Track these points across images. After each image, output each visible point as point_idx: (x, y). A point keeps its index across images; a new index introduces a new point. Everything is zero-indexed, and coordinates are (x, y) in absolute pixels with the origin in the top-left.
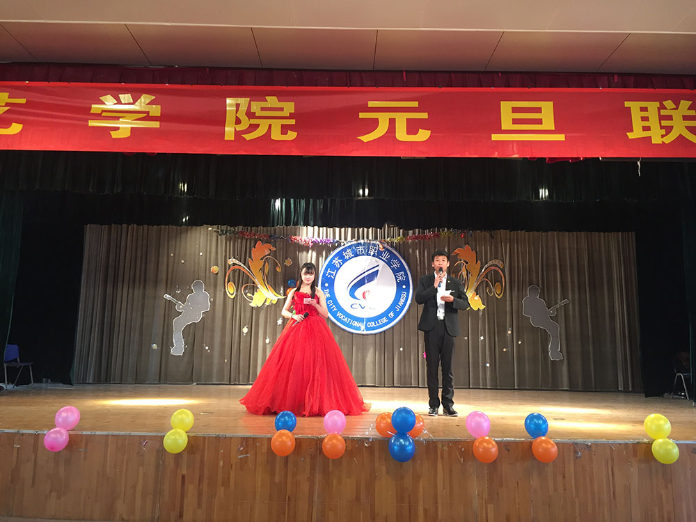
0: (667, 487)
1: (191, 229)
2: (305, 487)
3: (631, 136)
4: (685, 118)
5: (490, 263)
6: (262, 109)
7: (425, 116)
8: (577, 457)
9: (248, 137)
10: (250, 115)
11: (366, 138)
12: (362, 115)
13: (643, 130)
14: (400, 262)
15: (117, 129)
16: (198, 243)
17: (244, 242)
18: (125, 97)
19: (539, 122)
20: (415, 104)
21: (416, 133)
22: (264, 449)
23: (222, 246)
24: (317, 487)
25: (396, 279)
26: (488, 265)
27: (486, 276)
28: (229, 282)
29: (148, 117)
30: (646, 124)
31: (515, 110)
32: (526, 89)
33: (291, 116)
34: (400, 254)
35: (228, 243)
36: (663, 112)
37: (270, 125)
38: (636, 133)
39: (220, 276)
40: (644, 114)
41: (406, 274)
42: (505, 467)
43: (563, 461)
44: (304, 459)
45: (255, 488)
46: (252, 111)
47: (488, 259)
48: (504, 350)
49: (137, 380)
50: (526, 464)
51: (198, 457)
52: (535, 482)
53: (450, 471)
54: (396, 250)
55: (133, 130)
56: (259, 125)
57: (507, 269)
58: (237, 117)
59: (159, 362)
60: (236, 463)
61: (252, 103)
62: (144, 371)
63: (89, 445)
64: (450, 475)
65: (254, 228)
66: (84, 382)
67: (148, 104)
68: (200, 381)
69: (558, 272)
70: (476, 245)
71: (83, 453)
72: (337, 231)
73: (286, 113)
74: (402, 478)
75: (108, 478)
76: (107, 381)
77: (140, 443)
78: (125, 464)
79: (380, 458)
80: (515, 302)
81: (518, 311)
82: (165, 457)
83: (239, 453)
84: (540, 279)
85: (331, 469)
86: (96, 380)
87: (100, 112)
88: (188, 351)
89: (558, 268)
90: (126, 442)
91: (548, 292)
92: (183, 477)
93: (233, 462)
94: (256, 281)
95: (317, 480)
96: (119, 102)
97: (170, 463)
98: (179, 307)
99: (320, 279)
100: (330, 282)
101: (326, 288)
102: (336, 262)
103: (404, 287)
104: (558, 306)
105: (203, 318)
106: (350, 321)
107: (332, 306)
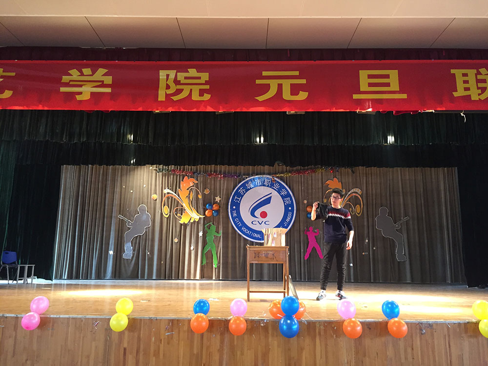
1: (137, 168)
2: (216, 357)
3: (456, 94)
5: (352, 191)
6: (186, 78)
7: (304, 81)
8: (422, 334)
9: (175, 98)
10: (176, 82)
11: (261, 98)
12: (258, 82)
13: (465, 90)
14: (287, 191)
15: (80, 93)
16: (142, 178)
17: (175, 177)
18: (87, 71)
19: (388, 85)
20: (297, 73)
21: (297, 94)
22: (186, 328)
23: (159, 180)
24: (225, 357)
25: (284, 203)
26: (351, 192)
27: (349, 200)
28: (164, 205)
29: (103, 85)
30: (466, 85)
31: (370, 77)
32: (378, 61)
33: (207, 83)
34: (287, 184)
35: (164, 178)
36: (479, 77)
37: (191, 90)
38: (460, 93)
39: (158, 202)
40: (465, 78)
41: (291, 199)
42: (367, 342)
43: (412, 337)
44: (215, 335)
45: (179, 358)
46: (178, 80)
47: (350, 188)
48: (363, 254)
49: (99, 277)
50: (383, 339)
51: (136, 335)
52: (390, 353)
53: (326, 345)
54: (284, 182)
55: (92, 93)
56: (183, 89)
57: (364, 195)
58: (167, 84)
59: (115, 264)
60: (164, 339)
61: (178, 73)
62: (104, 270)
63: (55, 325)
64: (326, 348)
65: (182, 167)
66: (61, 278)
67: (103, 75)
68: (144, 277)
69: (401, 198)
70: (341, 178)
71: (50, 331)
72: (241, 169)
73: (203, 81)
74: (289, 350)
75: (69, 350)
76: (77, 278)
77: (93, 324)
78: (81, 340)
79: (273, 336)
80: (370, 220)
81: (373, 226)
82: (111, 335)
83: (167, 331)
84: (388, 202)
85: (235, 343)
86: (70, 277)
87: (68, 82)
88: (135, 256)
89: (401, 194)
90: (83, 323)
91: (394, 212)
92: (125, 349)
93: (162, 338)
94: (184, 205)
95: (225, 352)
96: (82, 74)
97: (115, 338)
98: (129, 224)
99: (230, 204)
100: (237, 205)
101: (234, 210)
102: (241, 191)
103: (290, 208)
104: (402, 222)
105: (146, 231)
106: (251, 233)
107: (238, 222)
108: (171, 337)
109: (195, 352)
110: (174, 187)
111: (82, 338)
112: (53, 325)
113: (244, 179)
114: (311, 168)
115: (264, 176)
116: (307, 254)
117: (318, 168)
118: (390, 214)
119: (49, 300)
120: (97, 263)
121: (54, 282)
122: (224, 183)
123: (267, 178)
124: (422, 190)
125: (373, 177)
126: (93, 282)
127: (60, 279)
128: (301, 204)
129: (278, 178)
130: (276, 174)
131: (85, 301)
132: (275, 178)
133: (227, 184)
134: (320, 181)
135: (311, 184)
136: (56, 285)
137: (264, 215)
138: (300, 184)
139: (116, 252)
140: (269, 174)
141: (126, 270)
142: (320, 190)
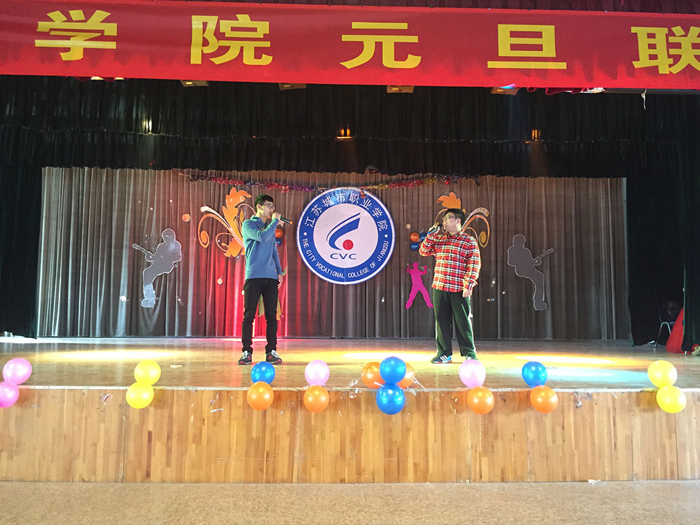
0: (670, 437)
1: (160, 173)
2: (285, 442)
3: (637, 65)
4: (695, 46)
5: (476, 211)
6: (233, 29)
7: (414, 39)
8: (577, 407)
9: (217, 61)
10: (219, 35)
11: (349, 64)
12: (345, 38)
13: (650, 59)
14: (382, 210)
15: (67, 50)
16: (167, 189)
17: (217, 188)
18: (77, 14)
19: (539, 48)
20: (404, 26)
21: (404, 59)
22: (240, 402)
23: (193, 192)
24: (298, 442)
25: (378, 228)
26: (473, 213)
27: (471, 225)
28: (201, 230)
29: (103, 38)
30: (652, 52)
31: (513, 34)
32: (525, 11)
33: (266, 38)
34: (382, 201)
36: (672, 39)
37: (242, 48)
38: (643, 62)
39: (193, 225)
40: (652, 41)
41: (388, 223)
42: (500, 419)
43: (563, 411)
44: (284, 412)
45: (230, 445)
46: (221, 31)
47: (473, 208)
48: (488, 300)
49: (106, 333)
50: (523, 414)
51: (166, 412)
52: (532, 433)
53: (443, 424)
54: (378, 198)
55: (86, 51)
56: (230, 47)
57: (493, 217)
58: (203, 37)
59: (129, 314)
60: (208, 418)
61: (221, 21)
62: (113, 324)
63: (43, 400)
64: (442, 428)
65: (227, 173)
66: (49, 335)
67: (102, 22)
68: (174, 335)
69: (544, 220)
70: (461, 192)
71: (36, 409)
72: (315, 177)
73: (259, 34)
74: (390, 430)
75: (65, 436)
76: (74, 334)
77: (101, 398)
78: (84, 421)
79: (367, 411)
80: (500, 252)
81: (503, 262)
82: (129, 413)
83: (212, 407)
84: (526, 228)
85: (313, 423)
86: (62, 334)
87: (48, 31)
88: (159, 303)
89: (544, 216)
90: (85, 397)
91: (533, 241)
92: (150, 433)
93: (205, 416)
94: (231, 230)
95: (298, 435)
96: (69, 20)
97: (135, 419)
98: (149, 258)
99: (299, 228)
100: (309, 231)
101: (305, 237)
102: (315, 210)
103: (386, 236)
104: (543, 255)
105: (175, 268)
106: (330, 272)
107: (311, 256)
108: (217, 417)
109: (254, 435)
110: (216, 204)
111: (84, 418)
112: (39, 402)
113: (319, 193)
114: (418, 178)
115: (350, 188)
116: (410, 302)
117: (428, 177)
118: (527, 245)
119: (32, 365)
120: (103, 314)
121: (39, 340)
122: (290, 199)
123: (353, 191)
124: (573, 211)
125: (505, 191)
126: (98, 341)
127: (48, 337)
128: (402, 229)
129: (370, 192)
130: (366, 185)
131: (87, 366)
132: (365, 192)
133: (294, 199)
134: (431, 196)
135: (417, 200)
136: (41, 345)
137: (348, 245)
138: (401, 201)
139: (130, 297)
140: (357, 186)
141: (146, 325)
142: (431, 210)
